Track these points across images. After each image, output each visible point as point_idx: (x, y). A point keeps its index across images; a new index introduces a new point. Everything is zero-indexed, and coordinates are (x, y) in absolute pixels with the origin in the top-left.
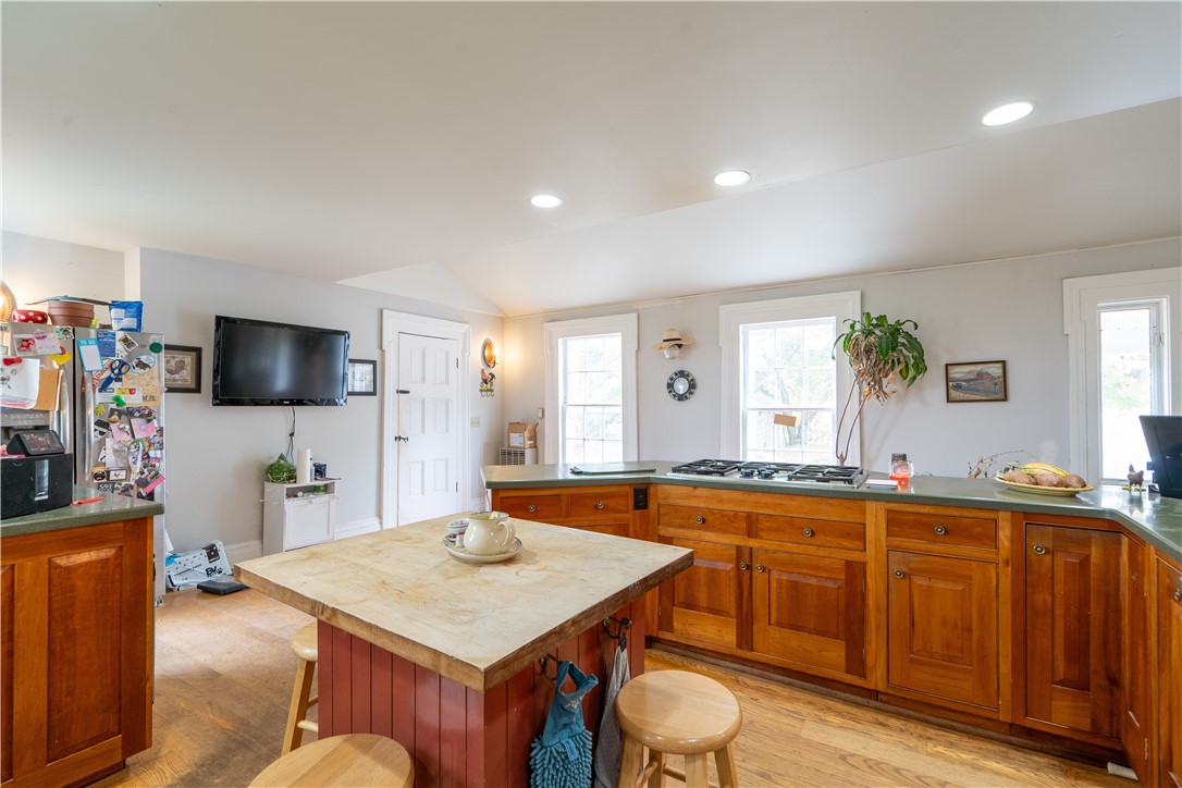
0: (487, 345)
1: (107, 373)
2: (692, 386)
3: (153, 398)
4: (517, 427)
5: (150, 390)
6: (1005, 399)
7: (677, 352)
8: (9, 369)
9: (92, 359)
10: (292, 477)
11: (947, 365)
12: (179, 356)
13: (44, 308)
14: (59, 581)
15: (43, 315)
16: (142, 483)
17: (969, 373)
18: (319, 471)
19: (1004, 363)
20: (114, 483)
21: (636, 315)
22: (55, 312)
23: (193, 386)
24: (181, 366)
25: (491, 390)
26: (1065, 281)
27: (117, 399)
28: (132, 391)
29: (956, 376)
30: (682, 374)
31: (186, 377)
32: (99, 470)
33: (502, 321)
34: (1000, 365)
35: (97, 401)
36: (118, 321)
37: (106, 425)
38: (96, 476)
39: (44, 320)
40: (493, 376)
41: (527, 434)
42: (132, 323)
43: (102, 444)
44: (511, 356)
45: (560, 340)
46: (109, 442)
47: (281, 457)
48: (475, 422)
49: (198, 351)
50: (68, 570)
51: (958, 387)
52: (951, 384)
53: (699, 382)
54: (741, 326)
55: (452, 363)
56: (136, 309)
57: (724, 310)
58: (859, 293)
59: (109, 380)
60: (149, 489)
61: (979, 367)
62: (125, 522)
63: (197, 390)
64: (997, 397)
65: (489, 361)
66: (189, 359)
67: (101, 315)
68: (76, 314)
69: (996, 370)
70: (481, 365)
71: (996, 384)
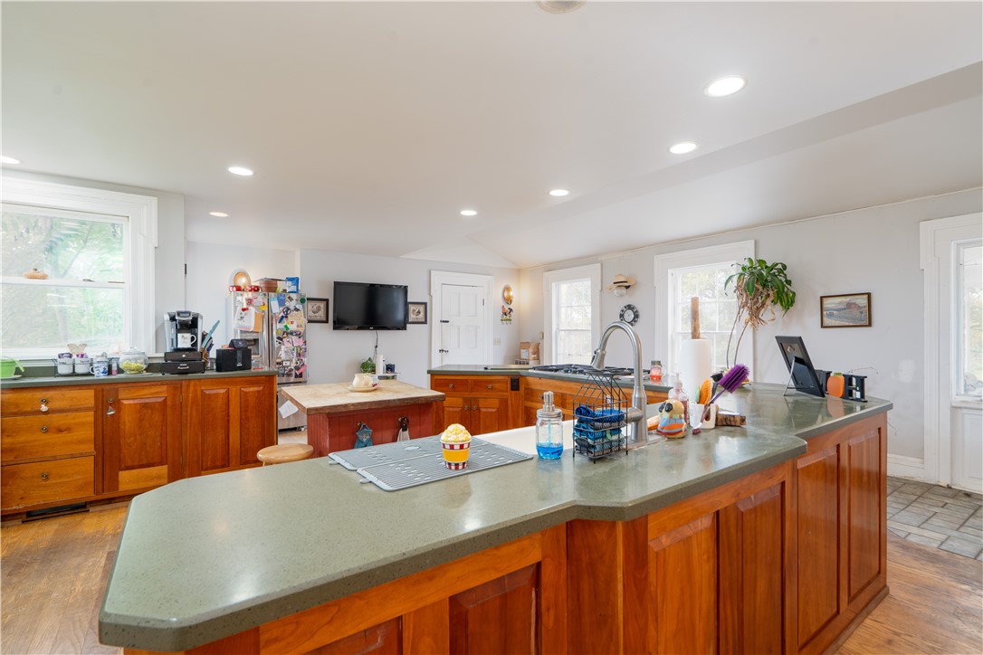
0: (507, 289)
1: (282, 314)
2: (636, 316)
3: (301, 326)
4: (525, 345)
5: (300, 322)
6: (870, 325)
7: (624, 290)
8: (244, 313)
9: (276, 308)
10: (373, 371)
11: (822, 298)
12: (318, 304)
13: (257, 284)
14: (244, 396)
15: (257, 287)
16: (297, 368)
17: (840, 303)
18: (390, 368)
19: (869, 295)
20: (284, 367)
21: (599, 264)
22: (262, 286)
23: (325, 319)
24: (319, 309)
25: (510, 320)
26: (921, 224)
27: (286, 326)
28: (292, 323)
29: (829, 306)
30: (629, 307)
31: (321, 314)
32: (279, 360)
33: (518, 272)
34: (866, 296)
35: (278, 327)
36: (289, 287)
37: (281, 339)
38: (278, 363)
39: (258, 290)
40: (511, 310)
41: (531, 350)
42: (294, 288)
43: (280, 348)
44: (523, 296)
45: (554, 284)
46: (283, 347)
47: (370, 359)
48: (497, 342)
49: (327, 300)
50: (246, 393)
51: (831, 315)
52: (825, 313)
53: (641, 313)
54: (670, 271)
55: (480, 302)
56: (295, 281)
57: (658, 259)
58: (753, 242)
59: (282, 317)
60: (300, 371)
61: (848, 299)
62: (266, 376)
63: (327, 322)
64: (862, 323)
65: (508, 300)
66: (322, 305)
67: (281, 286)
68: (270, 286)
69: (863, 301)
70: (502, 302)
71: (862, 313)
